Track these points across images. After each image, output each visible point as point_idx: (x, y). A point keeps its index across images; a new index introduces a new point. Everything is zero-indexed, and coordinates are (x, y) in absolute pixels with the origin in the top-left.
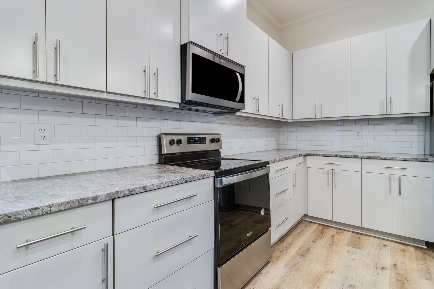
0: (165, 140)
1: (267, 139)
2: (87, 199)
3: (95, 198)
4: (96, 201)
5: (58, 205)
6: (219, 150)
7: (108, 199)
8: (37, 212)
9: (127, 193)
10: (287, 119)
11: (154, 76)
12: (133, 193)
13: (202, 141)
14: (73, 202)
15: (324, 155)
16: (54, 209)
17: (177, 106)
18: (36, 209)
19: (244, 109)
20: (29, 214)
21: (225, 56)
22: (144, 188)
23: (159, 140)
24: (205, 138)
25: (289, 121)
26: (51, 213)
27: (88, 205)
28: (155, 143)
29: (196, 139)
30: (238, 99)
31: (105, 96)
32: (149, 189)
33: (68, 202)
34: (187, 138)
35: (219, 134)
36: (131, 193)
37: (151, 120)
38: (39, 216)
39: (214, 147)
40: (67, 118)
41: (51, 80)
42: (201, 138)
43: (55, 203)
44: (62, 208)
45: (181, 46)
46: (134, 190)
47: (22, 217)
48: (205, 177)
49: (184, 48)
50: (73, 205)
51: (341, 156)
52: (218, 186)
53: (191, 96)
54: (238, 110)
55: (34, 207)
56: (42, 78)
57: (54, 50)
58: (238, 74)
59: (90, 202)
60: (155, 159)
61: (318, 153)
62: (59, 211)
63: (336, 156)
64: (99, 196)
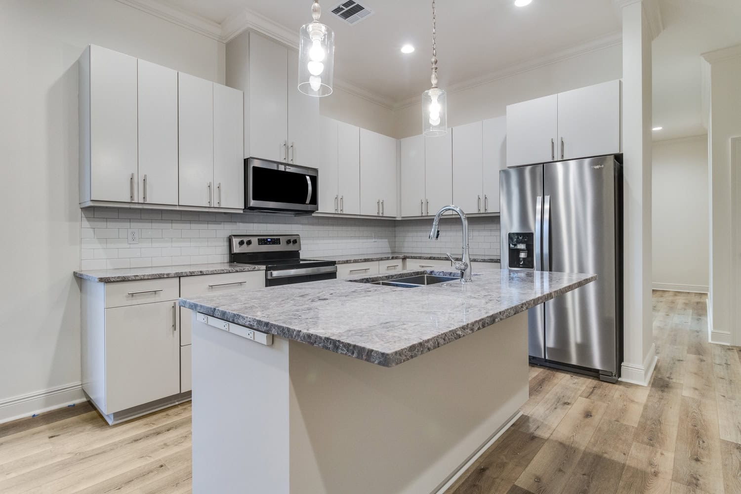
0: (236, 241)
1: (374, 240)
2: (164, 274)
3: (168, 274)
4: (168, 276)
5: (147, 275)
6: (298, 251)
7: (176, 276)
8: (137, 278)
9: (189, 274)
10: (395, 217)
11: (218, 189)
12: (193, 274)
13: (276, 241)
14: (156, 275)
15: (420, 258)
16: (146, 277)
17: (242, 212)
18: (137, 276)
19: (318, 210)
20: (134, 278)
21: (291, 163)
22: (201, 272)
23: (230, 241)
24: (279, 239)
25: (397, 219)
26: (144, 279)
27: (164, 278)
28: (226, 244)
29: (269, 240)
30: (308, 201)
31: (178, 208)
32: (205, 273)
33: (153, 275)
34: (258, 239)
35: (298, 235)
36: (192, 274)
37: (223, 223)
38: (138, 280)
39: (291, 248)
40: (150, 224)
41: (141, 201)
42: (274, 239)
43: (146, 274)
44: (150, 278)
45: (245, 160)
46: (194, 272)
47: (130, 279)
48: (255, 269)
49: (246, 162)
50: (155, 277)
51: (434, 259)
52: (269, 277)
53: (253, 203)
54: (313, 212)
55: (136, 275)
56: (136, 201)
57: (143, 181)
58: (308, 178)
59: (165, 276)
60: (226, 258)
61: (415, 255)
62: (148, 279)
63: (430, 258)
64: (171, 274)
